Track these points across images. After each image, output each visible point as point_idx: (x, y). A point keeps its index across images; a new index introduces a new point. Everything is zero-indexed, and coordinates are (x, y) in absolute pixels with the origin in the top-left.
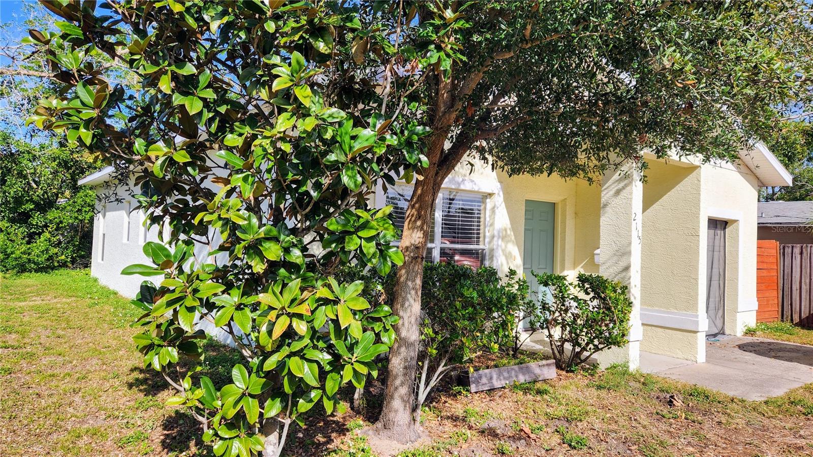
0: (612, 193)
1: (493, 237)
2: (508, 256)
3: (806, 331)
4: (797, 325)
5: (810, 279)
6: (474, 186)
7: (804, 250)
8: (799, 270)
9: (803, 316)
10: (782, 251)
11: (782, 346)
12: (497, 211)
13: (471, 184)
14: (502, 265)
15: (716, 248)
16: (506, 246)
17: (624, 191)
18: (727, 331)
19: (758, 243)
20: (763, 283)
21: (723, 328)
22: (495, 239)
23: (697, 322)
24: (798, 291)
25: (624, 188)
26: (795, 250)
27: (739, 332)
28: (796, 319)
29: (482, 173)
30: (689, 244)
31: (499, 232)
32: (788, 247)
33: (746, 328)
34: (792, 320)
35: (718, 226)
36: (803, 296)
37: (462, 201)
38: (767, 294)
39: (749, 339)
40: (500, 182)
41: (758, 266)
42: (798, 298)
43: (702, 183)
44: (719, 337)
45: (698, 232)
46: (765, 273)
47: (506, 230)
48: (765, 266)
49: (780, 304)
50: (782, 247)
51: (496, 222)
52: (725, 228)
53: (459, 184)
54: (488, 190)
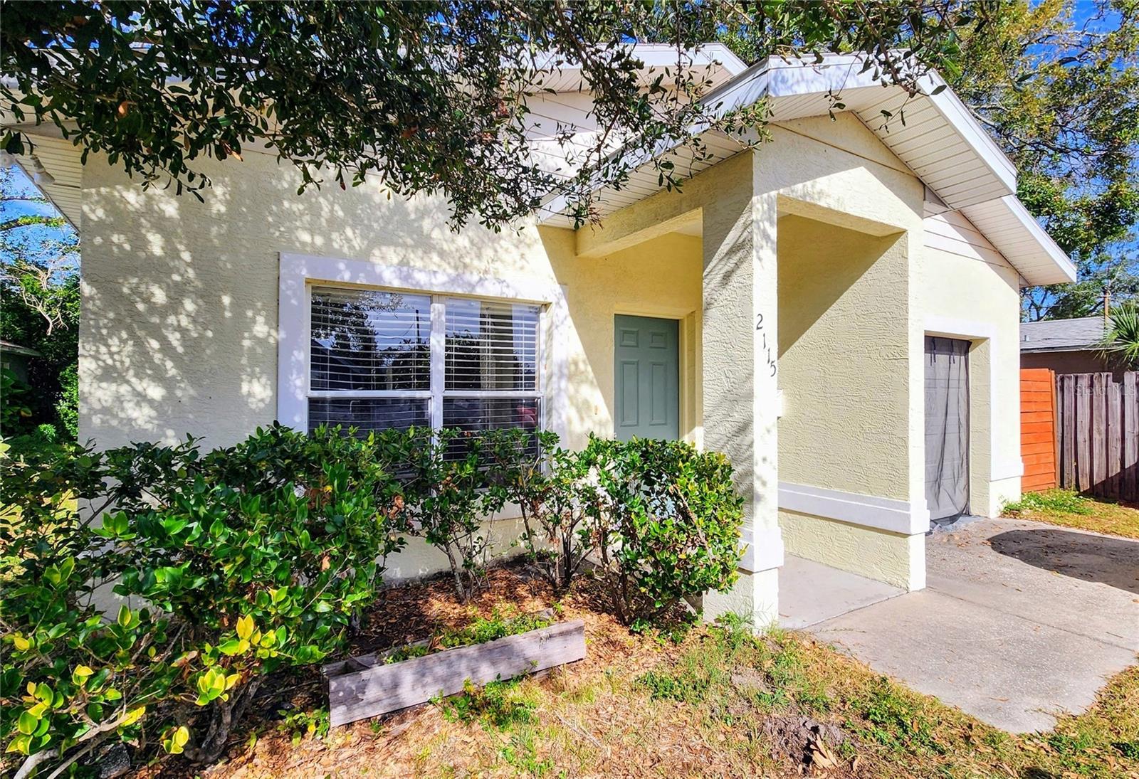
0: (718, 278)
1: (550, 377)
2: (584, 408)
3: (1104, 505)
4: (1086, 494)
5: (1108, 425)
6: (505, 290)
7: (1095, 382)
8: (1087, 411)
9: (1096, 480)
10: (1059, 384)
11: (1067, 539)
12: (555, 332)
13: (498, 286)
14: (570, 422)
15: (953, 383)
16: (577, 391)
17: (738, 272)
18: (973, 511)
19: (1021, 373)
20: (1029, 433)
21: (967, 506)
22: (554, 379)
23: (908, 517)
24: (1088, 443)
25: (737, 265)
26: (1080, 381)
27: (994, 510)
28: (1085, 485)
29: (522, 268)
30: (889, 374)
31: (560, 367)
32: (1069, 378)
33: (1005, 505)
34: (1077, 486)
35: (956, 349)
36: (1096, 451)
37: (493, 317)
38: (1037, 450)
39: (1011, 525)
40: (562, 283)
41: (1022, 407)
42: (1087, 454)
43: (911, 261)
44: (962, 523)
45: (906, 353)
46: (1032, 418)
47: (576, 363)
48: (1033, 407)
49: (1058, 463)
50: (1058, 379)
51: (554, 352)
52: (967, 352)
53: (473, 287)
54: (539, 298)
